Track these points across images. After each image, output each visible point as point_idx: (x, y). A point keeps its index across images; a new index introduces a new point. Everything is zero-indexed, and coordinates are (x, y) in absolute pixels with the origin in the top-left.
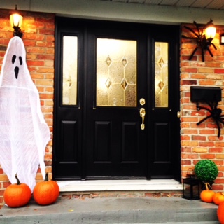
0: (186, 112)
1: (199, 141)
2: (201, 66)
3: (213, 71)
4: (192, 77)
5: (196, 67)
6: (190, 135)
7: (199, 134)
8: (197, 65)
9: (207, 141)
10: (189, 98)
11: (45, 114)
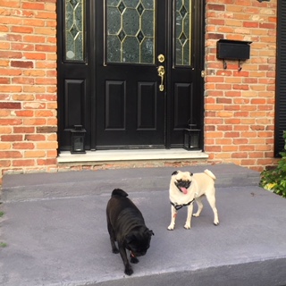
0: (211, 71)
1: (224, 104)
2: (229, 17)
3: (242, 24)
4: (219, 31)
5: (223, 18)
6: (215, 98)
7: (224, 97)
8: (225, 16)
9: (233, 104)
10: (215, 55)
11: (46, 70)
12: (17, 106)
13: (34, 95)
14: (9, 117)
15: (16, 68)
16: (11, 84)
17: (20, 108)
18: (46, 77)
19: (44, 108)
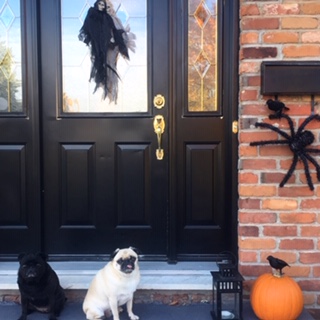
0: (249, 121)
1: (277, 185)
2: (288, 12)
3: (317, 24)
4: (265, 40)
7: (278, 170)
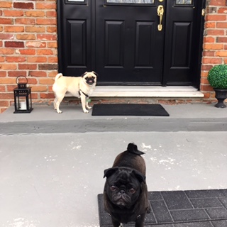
0: (213, 9)
1: (224, 44)
6: (215, 37)
7: (225, 36)
11: (46, 11)
12: (20, 45)
13: (36, 34)
14: (14, 55)
15: (18, 9)
16: (15, 25)
17: (23, 47)
18: (45, 18)
19: (45, 47)
